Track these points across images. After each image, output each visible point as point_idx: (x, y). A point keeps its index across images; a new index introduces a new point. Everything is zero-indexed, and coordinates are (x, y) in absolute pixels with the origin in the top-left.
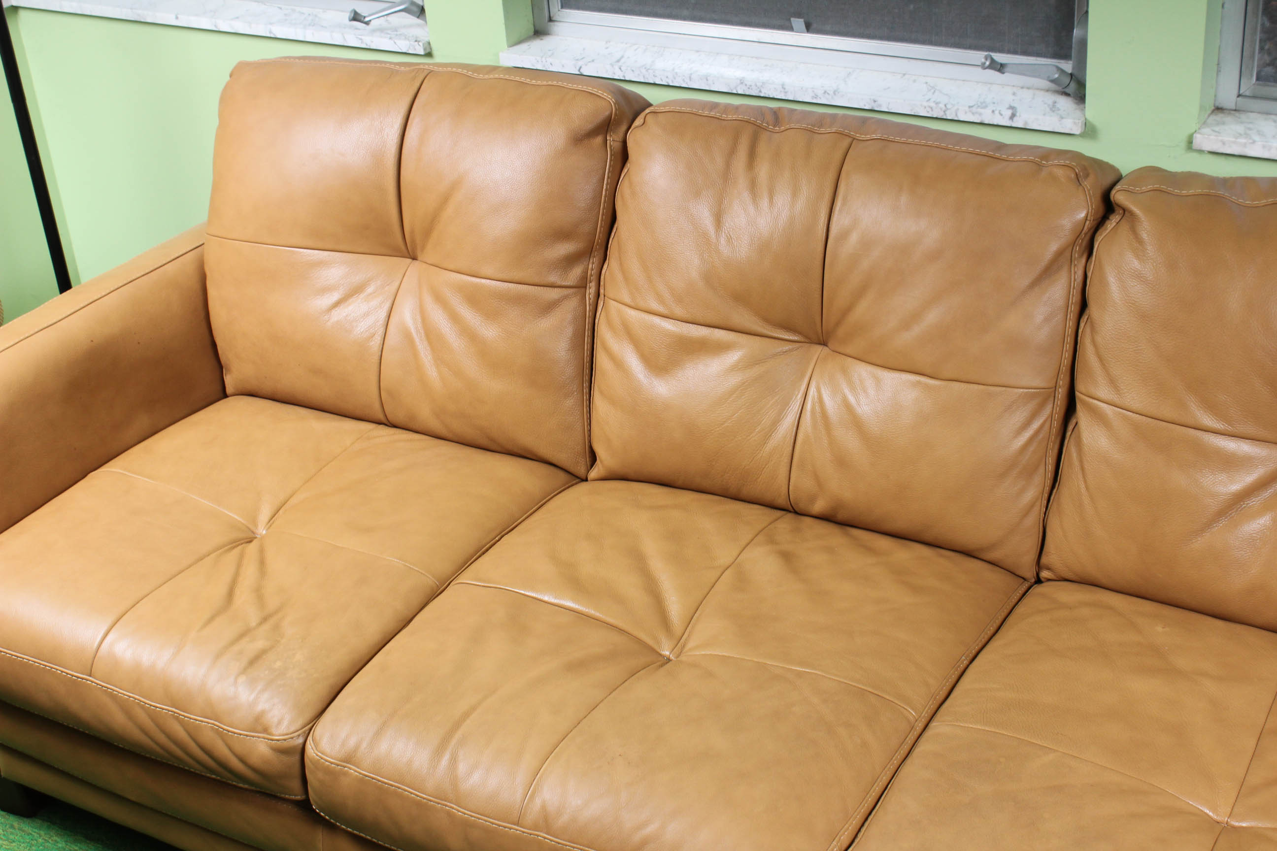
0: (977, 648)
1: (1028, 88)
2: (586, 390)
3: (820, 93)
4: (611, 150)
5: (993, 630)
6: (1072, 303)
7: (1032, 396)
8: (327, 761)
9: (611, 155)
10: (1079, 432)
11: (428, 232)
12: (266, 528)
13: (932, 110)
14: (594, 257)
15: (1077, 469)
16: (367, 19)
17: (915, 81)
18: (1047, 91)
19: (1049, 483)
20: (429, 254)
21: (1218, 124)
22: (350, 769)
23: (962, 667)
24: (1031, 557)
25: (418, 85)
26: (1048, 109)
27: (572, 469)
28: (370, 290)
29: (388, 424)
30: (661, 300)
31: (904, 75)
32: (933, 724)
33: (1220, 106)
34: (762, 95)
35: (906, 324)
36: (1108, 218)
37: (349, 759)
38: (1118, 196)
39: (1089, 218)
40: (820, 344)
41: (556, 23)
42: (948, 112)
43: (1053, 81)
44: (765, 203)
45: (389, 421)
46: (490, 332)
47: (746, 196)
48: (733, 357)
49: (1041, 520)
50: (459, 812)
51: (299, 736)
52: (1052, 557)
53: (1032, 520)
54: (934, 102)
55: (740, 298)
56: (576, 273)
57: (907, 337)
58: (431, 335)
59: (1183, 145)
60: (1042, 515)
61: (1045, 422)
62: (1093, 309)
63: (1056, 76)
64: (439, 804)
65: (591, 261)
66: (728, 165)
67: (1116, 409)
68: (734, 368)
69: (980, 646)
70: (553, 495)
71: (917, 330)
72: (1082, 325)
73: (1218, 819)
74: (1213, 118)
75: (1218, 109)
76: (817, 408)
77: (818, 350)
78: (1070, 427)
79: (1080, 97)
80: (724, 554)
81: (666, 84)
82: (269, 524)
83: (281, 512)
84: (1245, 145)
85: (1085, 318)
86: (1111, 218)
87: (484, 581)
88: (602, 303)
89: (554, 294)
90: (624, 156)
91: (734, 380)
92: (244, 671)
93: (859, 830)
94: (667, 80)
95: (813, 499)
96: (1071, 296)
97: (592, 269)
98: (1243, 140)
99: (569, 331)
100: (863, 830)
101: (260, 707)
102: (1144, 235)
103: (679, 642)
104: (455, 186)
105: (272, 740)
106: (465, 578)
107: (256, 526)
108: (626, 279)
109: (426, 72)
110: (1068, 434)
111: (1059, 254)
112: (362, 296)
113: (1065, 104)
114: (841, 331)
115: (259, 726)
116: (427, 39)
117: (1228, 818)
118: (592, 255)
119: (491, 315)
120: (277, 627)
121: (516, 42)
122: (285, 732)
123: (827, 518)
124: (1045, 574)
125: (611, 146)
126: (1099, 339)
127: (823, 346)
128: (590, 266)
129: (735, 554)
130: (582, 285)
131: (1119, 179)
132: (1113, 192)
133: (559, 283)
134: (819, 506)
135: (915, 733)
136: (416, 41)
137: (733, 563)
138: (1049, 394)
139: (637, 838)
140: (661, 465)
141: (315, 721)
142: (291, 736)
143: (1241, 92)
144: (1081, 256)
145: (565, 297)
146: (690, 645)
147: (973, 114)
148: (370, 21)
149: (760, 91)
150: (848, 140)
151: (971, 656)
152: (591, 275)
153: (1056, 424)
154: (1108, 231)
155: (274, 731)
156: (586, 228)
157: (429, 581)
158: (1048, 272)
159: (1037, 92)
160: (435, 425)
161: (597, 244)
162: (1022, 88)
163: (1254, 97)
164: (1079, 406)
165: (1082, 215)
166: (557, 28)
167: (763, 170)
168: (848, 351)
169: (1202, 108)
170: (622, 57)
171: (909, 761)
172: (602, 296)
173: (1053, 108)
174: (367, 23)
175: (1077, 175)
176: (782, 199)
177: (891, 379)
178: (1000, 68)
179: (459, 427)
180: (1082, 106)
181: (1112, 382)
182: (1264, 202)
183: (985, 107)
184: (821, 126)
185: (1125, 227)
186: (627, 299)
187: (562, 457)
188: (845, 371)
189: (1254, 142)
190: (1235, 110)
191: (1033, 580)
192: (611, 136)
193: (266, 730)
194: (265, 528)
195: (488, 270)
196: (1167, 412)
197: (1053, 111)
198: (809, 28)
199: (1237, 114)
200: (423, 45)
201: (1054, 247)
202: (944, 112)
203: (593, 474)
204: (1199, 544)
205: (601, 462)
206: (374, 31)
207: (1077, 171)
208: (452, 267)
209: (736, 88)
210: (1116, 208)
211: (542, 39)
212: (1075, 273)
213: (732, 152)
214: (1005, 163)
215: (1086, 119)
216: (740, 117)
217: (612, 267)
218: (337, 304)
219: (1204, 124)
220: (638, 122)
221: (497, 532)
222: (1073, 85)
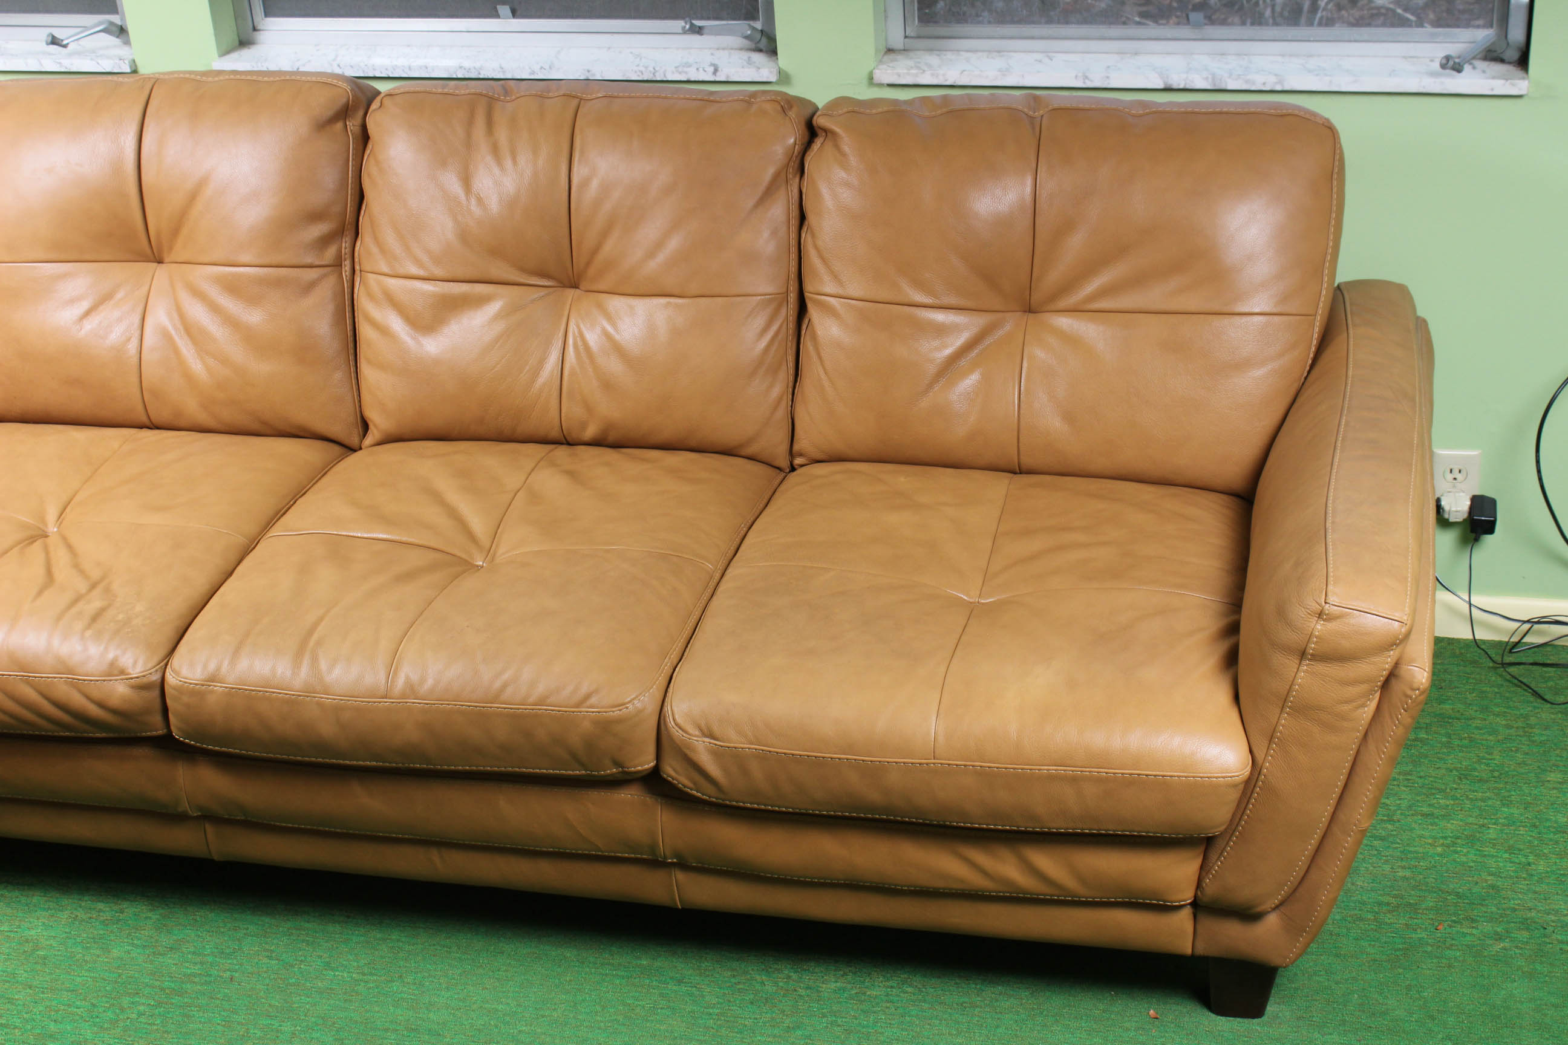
0: (752, 519)
1: (724, 49)
2: (352, 363)
3: (536, 68)
4: (352, 135)
5: (762, 506)
6: (792, 217)
7: (770, 301)
8: (191, 684)
9: (353, 139)
10: (813, 327)
11: (176, 231)
12: (57, 526)
13: (642, 74)
14: (346, 236)
15: (815, 358)
16: (65, 42)
17: (620, 52)
18: (741, 49)
19: (791, 378)
20: (180, 251)
21: (892, 61)
22: (215, 686)
23: (743, 533)
24: (784, 448)
25: (147, 92)
26: (745, 63)
27: (346, 441)
28: (120, 295)
29: (152, 426)
30: (418, 262)
31: (609, 48)
32: (728, 572)
33: (891, 47)
34: (481, 77)
35: (651, 254)
36: (813, 142)
37: (213, 679)
38: (820, 121)
39: (797, 142)
40: (573, 287)
41: (261, 32)
42: (657, 74)
43: (747, 37)
44: (508, 163)
45: (152, 423)
46: (254, 317)
47: (489, 159)
48: (494, 307)
49: (789, 412)
50: (328, 699)
51: (157, 671)
52: (803, 443)
53: (782, 413)
54: (643, 66)
55: (496, 252)
56: (330, 253)
57: (653, 265)
58: (190, 329)
59: (865, 81)
60: (790, 408)
61: (783, 322)
62: (811, 217)
63: (749, 32)
64: (308, 697)
65: (344, 240)
66: (469, 134)
67: (842, 300)
68: (497, 317)
69: (754, 517)
70: (332, 465)
71: (661, 257)
72: (803, 235)
73: (971, 600)
74: (886, 58)
75: (890, 50)
76: (580, 343)
77: (570, 293)
78: (804, 327)
79: (772, 51)
80: (513, 479)
81: (386, 76)
82: (60, 520)
83: (68, 510)
84: (916, 75)
85: (805, 229)
86: (816, 140)
87: (295, 531)
88: (359, 279)
89: (313, 274)
90: (365, 137)
91: (499, 327)
92: (88, 627)
93: (685, 651)
94: (387, 72)
95: (584, 426)
96: (791, 211)
97: (346, 248)
98: (914, 71)
99: (330, 308)
100: (688, 650)
101: (111, 656)
102: (846, 149)
103: (489, 552)
104: (203, 183)
105: (132, 678)
106: (275, 531)
107: (46, 525)
108: (383, 251)
109: (153, 81)
110: (803, 332)
111: (776, 176)
112: (112, 302)
113: (758, 58)
114: (592, 271)
115: (115, 671)
116: (131, 57)
117: (979, 598)
118: (345, 234)
119: (252, 300)
120: (107, 590)
121: (225, 52)
122: (142, 670)
123: (597, 443)
124: (798, 461)
125: (351, 131)
126: (820, 243)
127: (574, 289)
128: (344, 245)
129: (523, 479)
130: (338, 264)
131: (817, 109)
132: (815, 118)
133: (317, 263)
134: (590, 432)
135: (715, 581)
136: (121, 59)
137: (522, 486)
138: (781, 300)
139: (498, 684)
140: (438, 417)
141: (168, 659)
142: (150, 672)
143: (907, 34)
144: (794, 177)
145: (324, 276)
146: (500, 551)
147: (680, 73)
148: (68, 44)
149: (479, 74)
150: (575, 102)
151: (748, 525)
152: (345, 254)
153: (792, 326)
154: (815, 152)
155: (130, 671)
156: (337, 209)
157: (241, 540)
158: (769, 192)
159: (732, 51)
160: (203, 418)
161: (349, 224)
162: (718, 49)
163: (919, 37)
164: (810, 305)
165: (792, 141)
166: (261, 36)
167: (502, 135)
168: (601, 287)
169: (877, 50)
170: (337, 56)
171: (714, 598)
172: (358, 272)
173: (750, 62)
174: (65, 46)
175: (782, 107)
176: (524, 159)
177: (642, 306)
178: (699, 31)
179: (229, 415)
180: (775, 58)
181: (836, 277)
182: (939, 112)
183: (690, 66)
184: (549, 92)
185: (829, 147)
186: (385, 269)
187: (336, 430)
188: (600, 307)
189: (924, 71)
190: (904, 50)
191: (788, 470)
192: (349, 121)
193: (122, 672)
194: (55, 525)
195: (245, 258)
196: (884, 294)
197: (750, 64)
198: (515, 14)
199: (906, 53)
200: (129, 62)
201: (771, 171)
202: (654, 74)
203: (368, 441)
204: (925, 403)
205: (375, 425)
206: (71, 55)
207: (782, 104)
208: (207, 260)
209: (455, 73)
210: (819, 132)
211: (249, 48)
212: (792, 191)
213: (470, 123)
214: (720, 105)
215: (779, 68)
216: (473, 91)
217: (366, 244)
218: (87, 314)
219: (881, 62)
220: (374, 106)
221: (290, 497)
222: (764, 41)
